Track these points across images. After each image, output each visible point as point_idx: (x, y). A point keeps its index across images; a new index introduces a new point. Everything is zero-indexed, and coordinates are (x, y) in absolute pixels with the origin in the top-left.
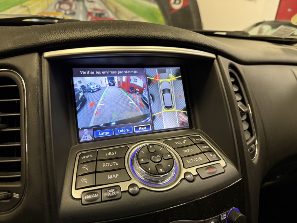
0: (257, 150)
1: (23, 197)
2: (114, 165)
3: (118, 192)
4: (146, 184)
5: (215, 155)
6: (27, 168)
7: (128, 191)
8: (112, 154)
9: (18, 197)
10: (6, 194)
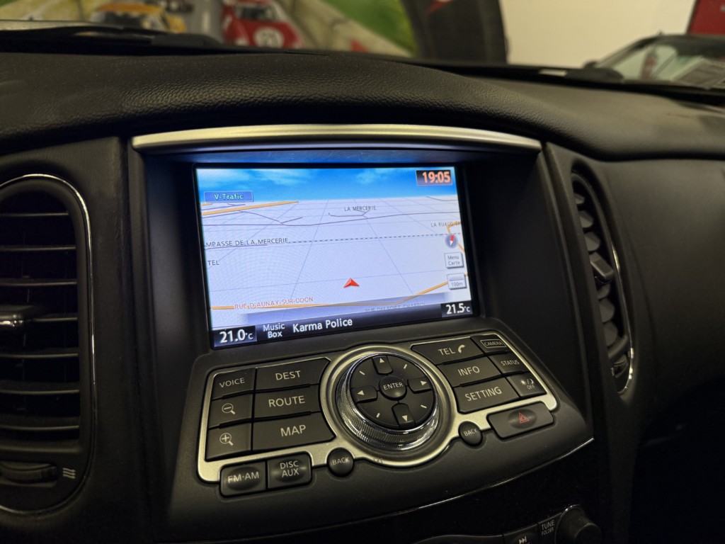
0: (631, 371)
1: (85, 477)
2: (296, 403)
3: (304, 468)
4: (369, 450)
5: (533, 382)
6: (96, 411)
7: (327, 465)
8: (290, 376)
9: (73, 477)
10: (46, 470)
